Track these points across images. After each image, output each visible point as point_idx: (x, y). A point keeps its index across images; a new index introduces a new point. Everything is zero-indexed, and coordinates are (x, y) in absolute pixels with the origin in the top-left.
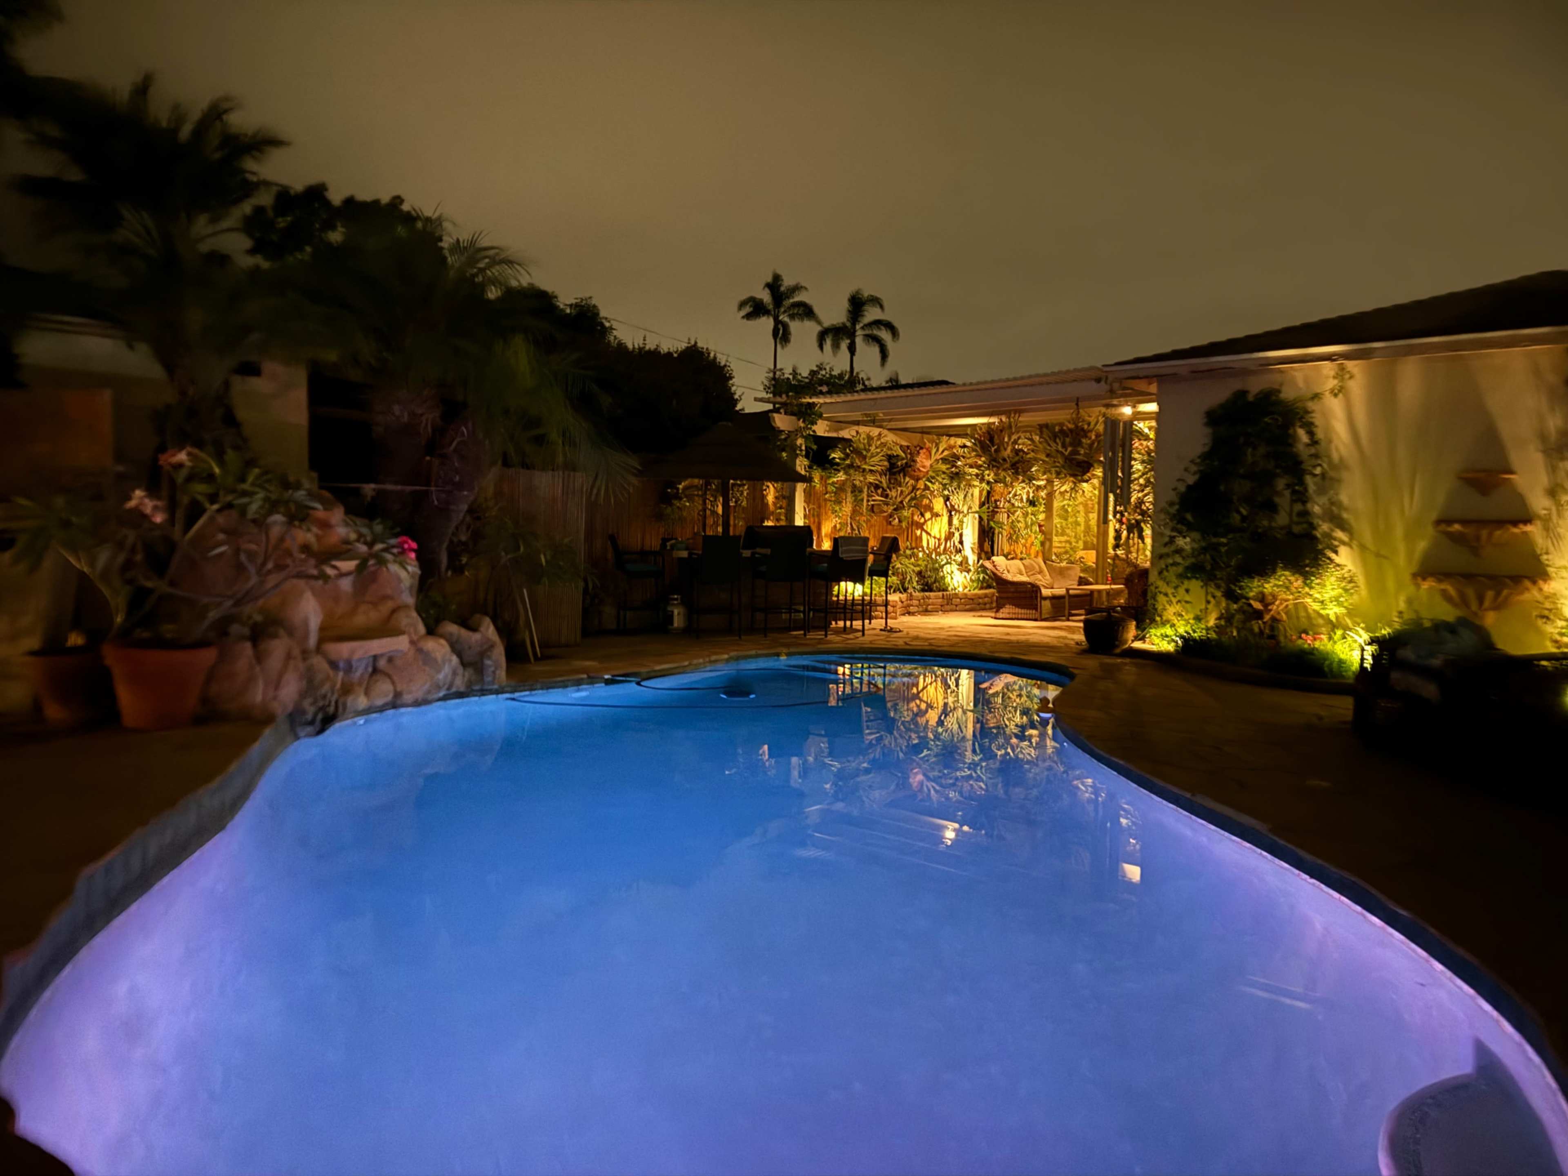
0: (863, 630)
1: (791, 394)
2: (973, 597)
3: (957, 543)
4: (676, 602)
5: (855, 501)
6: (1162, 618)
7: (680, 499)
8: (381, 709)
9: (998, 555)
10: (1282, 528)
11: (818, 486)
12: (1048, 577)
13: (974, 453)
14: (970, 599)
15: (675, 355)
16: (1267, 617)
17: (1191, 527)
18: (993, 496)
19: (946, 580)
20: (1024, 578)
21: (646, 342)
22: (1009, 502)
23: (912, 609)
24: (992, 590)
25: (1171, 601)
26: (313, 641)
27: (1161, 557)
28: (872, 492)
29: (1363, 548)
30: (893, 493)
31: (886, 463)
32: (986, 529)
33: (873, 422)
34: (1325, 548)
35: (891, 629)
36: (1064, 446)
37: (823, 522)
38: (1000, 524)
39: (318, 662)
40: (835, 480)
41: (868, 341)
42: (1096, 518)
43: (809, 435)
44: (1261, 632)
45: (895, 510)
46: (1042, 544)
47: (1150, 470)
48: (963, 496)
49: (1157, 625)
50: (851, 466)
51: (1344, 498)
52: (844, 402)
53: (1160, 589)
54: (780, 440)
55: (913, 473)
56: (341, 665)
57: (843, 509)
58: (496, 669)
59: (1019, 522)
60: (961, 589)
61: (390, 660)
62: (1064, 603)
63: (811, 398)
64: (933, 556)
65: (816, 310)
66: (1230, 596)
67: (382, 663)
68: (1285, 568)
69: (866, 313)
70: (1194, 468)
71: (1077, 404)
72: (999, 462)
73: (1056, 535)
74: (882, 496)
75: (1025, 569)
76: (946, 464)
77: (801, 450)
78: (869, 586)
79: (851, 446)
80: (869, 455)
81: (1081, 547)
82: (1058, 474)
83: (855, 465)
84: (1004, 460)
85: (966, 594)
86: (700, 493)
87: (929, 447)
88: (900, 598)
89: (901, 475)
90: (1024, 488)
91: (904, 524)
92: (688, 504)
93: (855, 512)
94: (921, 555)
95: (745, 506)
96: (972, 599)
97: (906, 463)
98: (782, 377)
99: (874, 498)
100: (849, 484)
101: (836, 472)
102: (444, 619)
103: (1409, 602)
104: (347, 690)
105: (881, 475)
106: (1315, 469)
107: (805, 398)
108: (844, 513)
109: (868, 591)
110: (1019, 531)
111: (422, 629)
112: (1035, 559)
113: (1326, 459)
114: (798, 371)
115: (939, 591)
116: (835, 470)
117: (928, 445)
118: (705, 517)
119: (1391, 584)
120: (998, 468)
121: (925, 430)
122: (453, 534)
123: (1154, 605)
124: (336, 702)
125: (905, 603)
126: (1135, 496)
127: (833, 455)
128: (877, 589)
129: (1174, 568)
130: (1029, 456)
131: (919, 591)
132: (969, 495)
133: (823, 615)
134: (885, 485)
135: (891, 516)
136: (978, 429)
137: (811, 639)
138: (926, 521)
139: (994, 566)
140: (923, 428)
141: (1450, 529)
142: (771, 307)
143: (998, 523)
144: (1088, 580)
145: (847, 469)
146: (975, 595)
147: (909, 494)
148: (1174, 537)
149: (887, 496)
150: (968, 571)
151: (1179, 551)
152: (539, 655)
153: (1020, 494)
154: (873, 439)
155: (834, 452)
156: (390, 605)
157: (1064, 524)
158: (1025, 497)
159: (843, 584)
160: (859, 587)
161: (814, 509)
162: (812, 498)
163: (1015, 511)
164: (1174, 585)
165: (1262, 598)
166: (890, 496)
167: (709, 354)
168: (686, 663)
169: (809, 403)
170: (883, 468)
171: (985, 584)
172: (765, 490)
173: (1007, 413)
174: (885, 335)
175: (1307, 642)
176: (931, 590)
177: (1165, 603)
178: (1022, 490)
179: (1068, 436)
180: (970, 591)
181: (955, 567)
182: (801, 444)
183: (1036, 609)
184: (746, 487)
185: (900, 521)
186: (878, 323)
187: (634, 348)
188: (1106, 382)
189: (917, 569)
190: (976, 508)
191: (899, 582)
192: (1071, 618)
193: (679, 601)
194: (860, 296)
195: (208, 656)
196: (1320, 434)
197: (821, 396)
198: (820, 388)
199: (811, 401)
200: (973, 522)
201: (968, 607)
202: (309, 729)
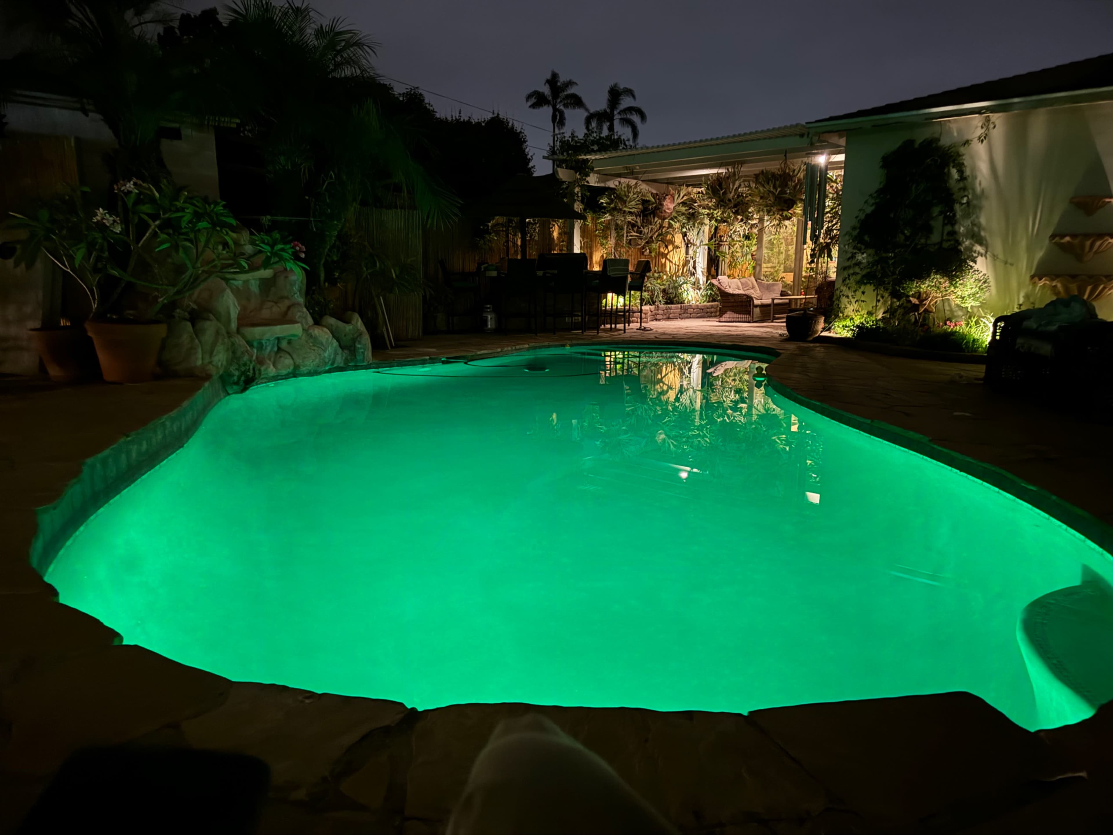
0: (625, 330)
1: (570, 152)
2: (703, 308)
3: (691, 268)
4: (489, 310)
5: (617, 236)
6: (843, 315)
7: (490, 234)
8: (286, 377)
9: (721, 275)
10: (935, 245)
11: (590, 224)
12: (759, 291)
13: (708, 196)
14: (700, 309)
15: (483, 124)
16: (922, 310)
17: (868, 246)
18: (718, 233)
19: (683, 295)
20: (741, 292)
21: (461, 115)
22: (731, 237)
23: (658, 317)
24: (716, 303)
25: (850, 301)
26: (234, 325)
27: (845, 268)
28: (630, 229)
29: (995, 257)
30: (646, 230)
31: (640, 206)
32: (714, 258)
33: (631, 174)
34: (968, 259)
35: (645, 328)
36: (775, 187)
37: (594, 253)
38: (723, 254)
39: (239, 340)
40: (603, 220)
41: (623, 123)
42: (794, 248)
43: (584, 185)
44: (916, 321)
45: (647, 243)
46: (754, 268)
47: (838, 205)
48: (697, 233)
49: (840, 319)
50: (615, 209)
51: (983, 220)
52: (610, 158)
53: (843, 293)
54: (562, 189)
55: (660, 214)
56: (255, 344)
57: (609, 242)
58: (365, 349)
59: (737, 252)
60: (694, 302)
61: (289, 342)
62: (770, 310)
63: (585, 155)
64: (674, 278)
65: (584, 100)
66: (896, 295)
67: (284, 344)
68: (936, 273)
69: (622, 102)
70: (872, 201)
71: (785, 156)
72: (725, 203)
73: (764, 263)
74: (637, 233)
75: (742, 285)
76: (685, 207)
77: (578, 197)
78: (628, 299)
79: (615, 193)
80: (628, 200)
81: (783, 271)
82: (768, 212)
83: (618, 207)
84: (729, 200)
85: (697, 306)
86: (504, 229)
87: (673, 194)
88: (650, 308)
89: (652, 216)
90: (742, 226)
91: (653, 254)
92: (496, 238)
93: (617, 245)
94: (665, 277)
95: (537, 239)
96: (702, 309)
97: (655, 207)
98: (563, 139)
99: (631, 234)
100: (613, 223)
101: (603, 214)
102: (325, 314)
103: (1027, 297)
104: (261, 362)
105: (636, 216)
106: (963, 200)
107: (581, 155)
108: (610, 246)
109: (627, 303)
110: (737, 259)
111: (310, 321)
112: (749, 278)
113: (970, 191)
114: (576, 135)
115: (678, 303)
116: (603, 212)
117: (672, 192)
118: (508, 248)
119: (1014, 284)
120: (725, 207)
121: (669, 181)
122: (328, 255)
123: (838, 305)
124: (254, 369)
125: (654, 312)
126: (826, 226)
127: (602, 201)
128: (634, 301)
129: (854, 277)
130: (747, 199)
131: (663, 304)
132: (701, 231)
133: (595, 318)
134: (639, 224)
135: (643, 248)
136: (710, 177)
137: (587, 335)
138: (669, 252)
139: (720, 283)
140: (668, 179)
141: (1063, 241)
142: (550, 98)
143: (722, 252)
144: (787, 293)
145: (612, 212)
146: (705, 306)
147: (657, 231)
148: (855, 253)
149: (641, 233)
150: (700, 289)
151: (858, 264)
152: (394, 345)
153: (739, 231)
154: (631, 187)
155: (602, 198)
156: (287, 303)
157: (770, 254)
158: (742, 234)
159: (609, 295)
160: (621, 299)
161: (587, 242)
162: (586, 233)
163: (735, 244)
164: (853, 289)
165: (918, 295)
166: (643, 233)
167: (508, 123)
168: (499, 350)
169: (584, 160)
170: (638, 210)
171: (712, 298)
172: (552, 228)
173: (733, 164)
174: (636, 119)
175: (950, 327)
176: (672, 303)
177: (847, 303)
178: (740, 228)
179: (778, 180)
180: (700, 303)
181: (689, 286)
182: (578, 192)
183: (750, 314)
184: (538, 225)
185: (650, 252)
186: (630, 110)
187: (452, 120)
188: (808, 136)
189: (662, 287)
190: (706, 241)
191: (649, 297)
192: (774, 321)
193: (491, 309)
194: (617, 88)
195: (161, 330)
196: (968, 172)
197: (593, 153)
198: (592, 147)
199: (585, 157)
200: (704, 252)
201: (699, 315)
202: (235, 387)
